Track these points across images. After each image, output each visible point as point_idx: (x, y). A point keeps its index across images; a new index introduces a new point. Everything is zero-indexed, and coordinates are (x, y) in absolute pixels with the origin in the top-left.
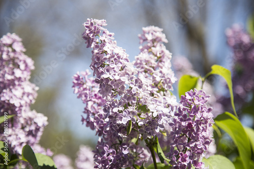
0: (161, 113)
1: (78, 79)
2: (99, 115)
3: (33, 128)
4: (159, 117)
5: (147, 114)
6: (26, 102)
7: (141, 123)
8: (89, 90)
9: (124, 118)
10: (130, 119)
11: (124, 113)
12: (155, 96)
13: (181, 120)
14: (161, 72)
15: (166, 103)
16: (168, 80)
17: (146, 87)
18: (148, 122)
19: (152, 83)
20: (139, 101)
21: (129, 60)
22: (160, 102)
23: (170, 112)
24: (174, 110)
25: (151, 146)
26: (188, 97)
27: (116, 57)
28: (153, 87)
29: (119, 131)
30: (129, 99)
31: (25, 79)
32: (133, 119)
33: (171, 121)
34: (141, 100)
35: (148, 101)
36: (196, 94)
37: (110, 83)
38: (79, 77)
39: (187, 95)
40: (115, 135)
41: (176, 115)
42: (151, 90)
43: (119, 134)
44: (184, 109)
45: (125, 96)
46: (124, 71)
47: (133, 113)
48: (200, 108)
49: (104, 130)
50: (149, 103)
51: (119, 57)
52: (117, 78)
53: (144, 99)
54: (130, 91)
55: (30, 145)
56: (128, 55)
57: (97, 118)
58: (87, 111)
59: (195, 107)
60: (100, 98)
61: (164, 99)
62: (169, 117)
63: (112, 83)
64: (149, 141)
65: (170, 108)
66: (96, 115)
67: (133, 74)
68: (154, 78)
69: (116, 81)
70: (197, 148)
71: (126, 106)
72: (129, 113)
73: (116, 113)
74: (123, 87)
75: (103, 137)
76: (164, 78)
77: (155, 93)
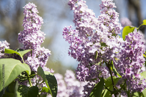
0: (114, 46)
1: (66, 30)
2: (78, 50)
3: (43, 56)
4: (113, 49)
5: (106, 48)
6: (39, 42)
7: (103, 52)
8: (72, 36)
9: (93, 49)
10: (96, 50)
11: (93, 46)
12: (110, 37)
13: (126, 49)
14: (113, 24)
15: (117, 41)
16: (118, 28)
17: (105, 32)
18: (107, 52)
19: (108, 30)
20: (101, 41)
21: (95, 16)
22: (114, 41)
23: (119, 46)
24: (122, 45)
25: (109, 66)
26: (130, 36)
27: (87, 14)
28: (109, 32)
29: (91, 57)
30: (95, 38)
31: (38, 29)
32: (98, 50)
33: (120, 51)
34: (102, 40)
35: (106, 40)
36: (134, 34)
37: (84, 29)
38: (66, 29)
39: (129, 35)
40: (88, 60)
41: (123, 47)
42: (108, 34)
43: (90, 59)
44: (128, 44)
45: (93, 37)
46: (92, 23)
47: (98, 47)
48: (137, 42)
49: (82, 57)
50: (107, 41)
51: (89, 14)
52: (88, 26)
53: (104, 39)
54: (96, 34)
55: (41, 66)
56: (94, 13)
57: (77, 51)
58: (71, 48)
59: (134, 42)
60: (78, 40)
61: (116, 39)
62: (119, 49)
63: (86, 29)
64: (107, 63)
65: (120, 44)
66: (77, 50)
67: (97, 24)
68: (110, 27)
69: (88, 28)
70: (136, 65)
71: (94, 42)
72: (96, 46)
73: (88, 47)
74: (92, 32)
75: (81, 62)
76: (115, 27)
77: (110, 36)
